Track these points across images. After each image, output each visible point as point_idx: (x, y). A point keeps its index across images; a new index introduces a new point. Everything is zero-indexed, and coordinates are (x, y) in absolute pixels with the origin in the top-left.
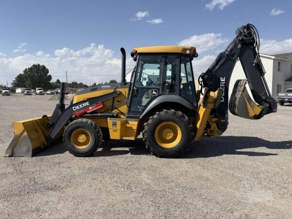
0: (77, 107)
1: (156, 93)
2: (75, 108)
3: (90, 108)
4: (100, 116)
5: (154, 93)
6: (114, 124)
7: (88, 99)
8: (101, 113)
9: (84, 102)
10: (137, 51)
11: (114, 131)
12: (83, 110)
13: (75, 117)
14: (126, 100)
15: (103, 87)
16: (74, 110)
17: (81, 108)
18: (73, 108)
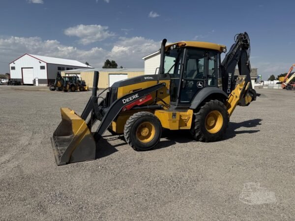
0: (127, 100)
1: (201, 85)
2: (125, 101)
3: (141, 100)
4: (149, 108)
5: (199, 85)
6: (174, 115)
7: (134, 91)
8: (149, 105)
9: (134, 94)
10: (185, 44)
11: (173, 122)
12: (134, 103)
13: (126, 111)
14: (168, 92)
15: (146, 78)
16: (124, 103)
17: (131, 101)
18: (123, 100)
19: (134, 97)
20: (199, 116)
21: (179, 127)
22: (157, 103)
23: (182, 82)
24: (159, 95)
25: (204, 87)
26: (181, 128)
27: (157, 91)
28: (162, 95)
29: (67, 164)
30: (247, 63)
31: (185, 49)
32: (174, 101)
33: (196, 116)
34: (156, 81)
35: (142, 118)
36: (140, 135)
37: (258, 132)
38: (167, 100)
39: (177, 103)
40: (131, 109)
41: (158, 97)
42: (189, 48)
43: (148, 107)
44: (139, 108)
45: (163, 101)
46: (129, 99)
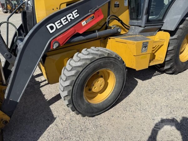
0: (57, 25)
3: (84, 23)
4: (100, 37)
6: (145, 46)
8: (99, 30)
14: (126, 4)
16: (51, 32)
17: (64, 27)
18: (48, 27)
19: (70, 17)
21: (149, 63)
22: (111, 25)
24: (114, 10)
32: (137, 19)
36: (90, 90)
38: (125, 16)
39: (143, 22)
41: (111, 14)
43: (97, 34)
45: (119, 20)
46: (61, 22)
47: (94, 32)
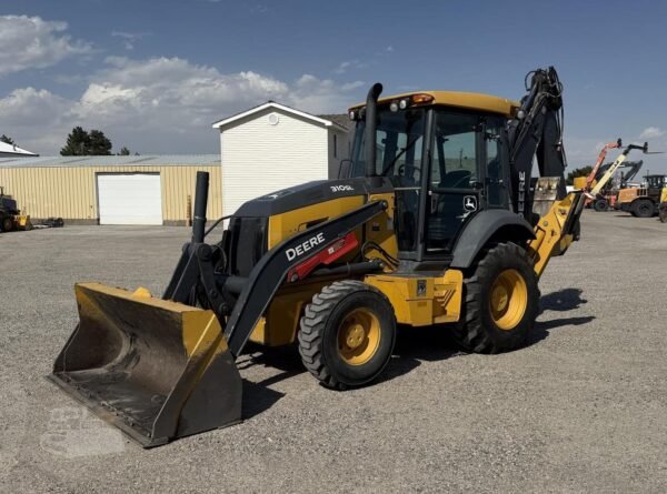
0: (297, 251)
1: (472, 205)
2: (291, 254)
3: (331, 250)
4: (352, 271)
5: (469, 204)
6: (422, 286)
7: (309, 225)
8: (351, 262)
9: (313, 233)
10: (433, 98)
11: (420, 305)
12: (314, 259)
13: (297, 280)
14: (390, 226)
15: (335, 189)
16: (290, 259)
17: (306, 254)
18: (287, 252)
19: (313, 241)
20: (477, 285)
21: (434, 317)
22: (368, 256)
23: (428, 197)
24: (371, 234)
25: (478, 211)
26: (439, 320)
27: (364, 225)
28: (376, 233)
29: (171, 440)
30: (558, 146)
31: (431, 112)
32: (410, 250)
33: (469, 287)
34: (362, 197)
35: (349, 299)
37: (593, 321)
38: (390, 245)
39: (419, 253)
40: (310, 276)
41: (367, 240)
42: (441, 108)
43: (348, 267)
44: (327, 271)
45: (381, 250)
46: (302, 248)
47: (344, 264)
